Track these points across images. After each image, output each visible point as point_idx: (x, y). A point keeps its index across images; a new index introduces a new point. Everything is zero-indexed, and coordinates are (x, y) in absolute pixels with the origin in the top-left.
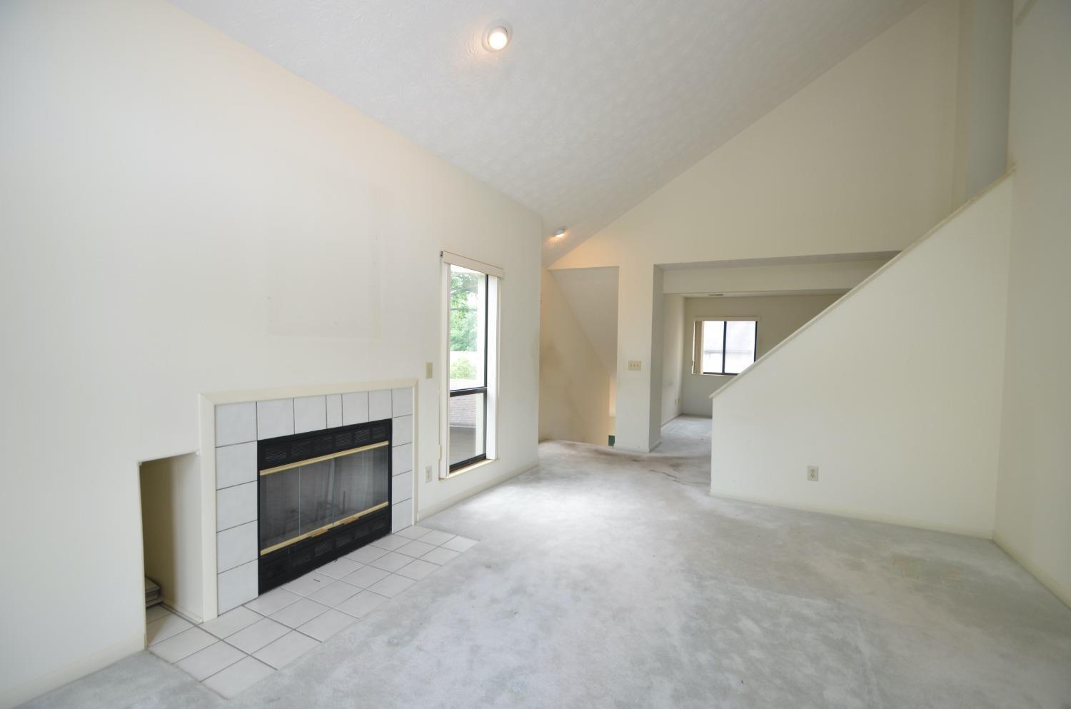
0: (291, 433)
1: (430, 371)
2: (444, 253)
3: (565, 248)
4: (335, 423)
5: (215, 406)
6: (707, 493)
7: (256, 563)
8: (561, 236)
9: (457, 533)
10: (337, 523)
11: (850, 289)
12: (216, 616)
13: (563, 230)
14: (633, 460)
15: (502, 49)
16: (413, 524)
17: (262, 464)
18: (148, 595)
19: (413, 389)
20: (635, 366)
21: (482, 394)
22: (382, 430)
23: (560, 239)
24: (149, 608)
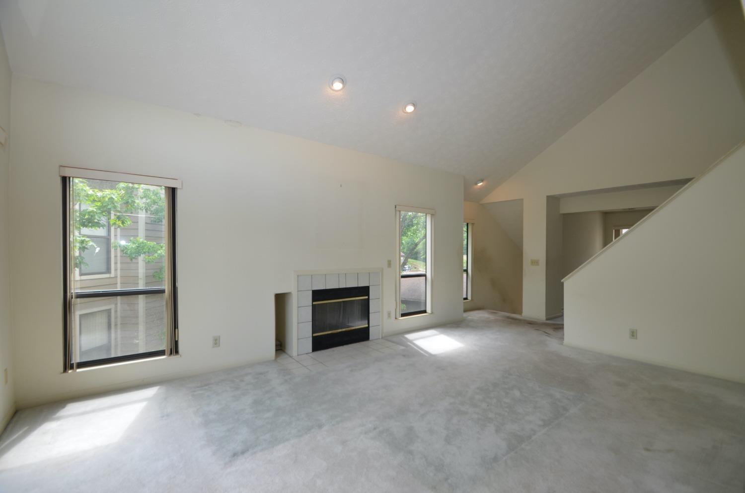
0: (325, 288)
1: (389, 264)
2: (397, 206)
3: (486, 191)
4: (343, 286)
5: (298, 276)
6: (562, 344)
7: (311, 338)
8: (480, 184)
9: (398, 343)
10: (344, 330)
11: (658, 206)
12: (297, 355)
13: (482, 181)
14: (531, 324)
15: (413, 112)
16: (381, 338)
17: (314, 300)
18: (276, 345)
19: (380, 273)
20: (535, 263)
21: (424, 277)
22: (365, 291)
23: (481, 186)
24: (276, 350)
